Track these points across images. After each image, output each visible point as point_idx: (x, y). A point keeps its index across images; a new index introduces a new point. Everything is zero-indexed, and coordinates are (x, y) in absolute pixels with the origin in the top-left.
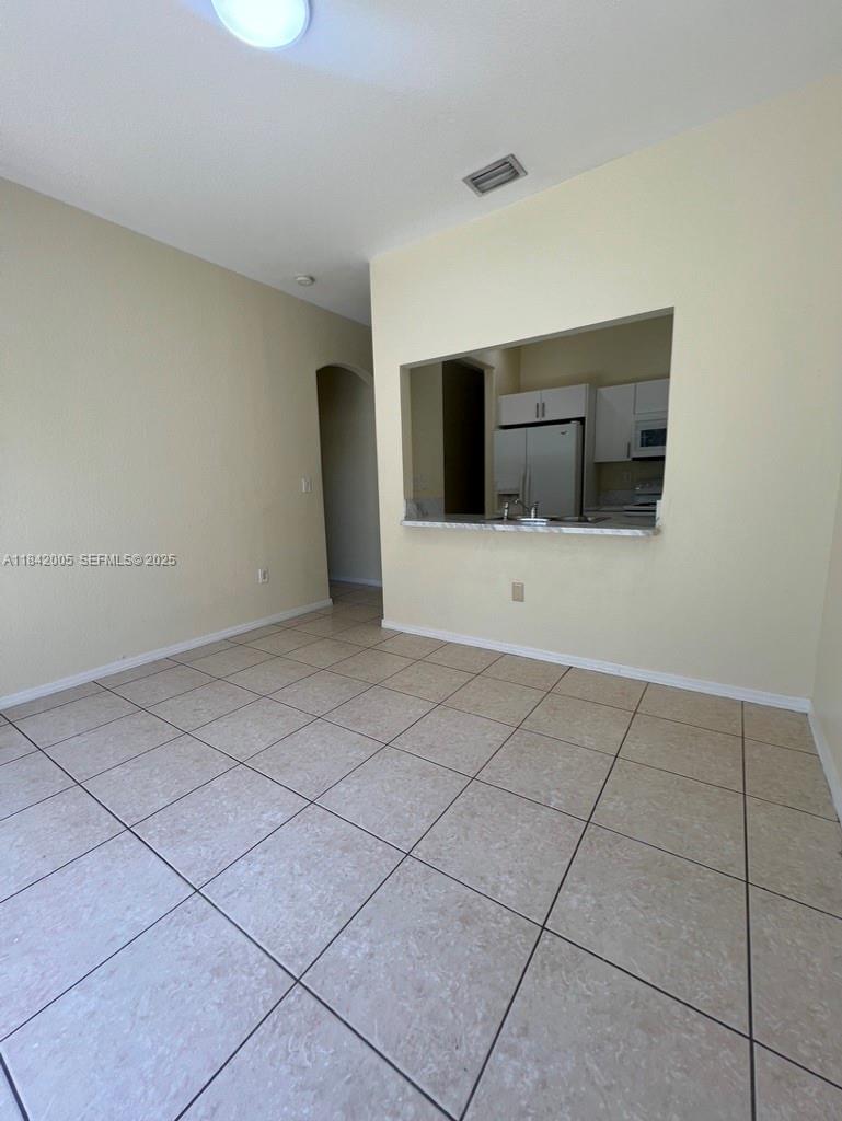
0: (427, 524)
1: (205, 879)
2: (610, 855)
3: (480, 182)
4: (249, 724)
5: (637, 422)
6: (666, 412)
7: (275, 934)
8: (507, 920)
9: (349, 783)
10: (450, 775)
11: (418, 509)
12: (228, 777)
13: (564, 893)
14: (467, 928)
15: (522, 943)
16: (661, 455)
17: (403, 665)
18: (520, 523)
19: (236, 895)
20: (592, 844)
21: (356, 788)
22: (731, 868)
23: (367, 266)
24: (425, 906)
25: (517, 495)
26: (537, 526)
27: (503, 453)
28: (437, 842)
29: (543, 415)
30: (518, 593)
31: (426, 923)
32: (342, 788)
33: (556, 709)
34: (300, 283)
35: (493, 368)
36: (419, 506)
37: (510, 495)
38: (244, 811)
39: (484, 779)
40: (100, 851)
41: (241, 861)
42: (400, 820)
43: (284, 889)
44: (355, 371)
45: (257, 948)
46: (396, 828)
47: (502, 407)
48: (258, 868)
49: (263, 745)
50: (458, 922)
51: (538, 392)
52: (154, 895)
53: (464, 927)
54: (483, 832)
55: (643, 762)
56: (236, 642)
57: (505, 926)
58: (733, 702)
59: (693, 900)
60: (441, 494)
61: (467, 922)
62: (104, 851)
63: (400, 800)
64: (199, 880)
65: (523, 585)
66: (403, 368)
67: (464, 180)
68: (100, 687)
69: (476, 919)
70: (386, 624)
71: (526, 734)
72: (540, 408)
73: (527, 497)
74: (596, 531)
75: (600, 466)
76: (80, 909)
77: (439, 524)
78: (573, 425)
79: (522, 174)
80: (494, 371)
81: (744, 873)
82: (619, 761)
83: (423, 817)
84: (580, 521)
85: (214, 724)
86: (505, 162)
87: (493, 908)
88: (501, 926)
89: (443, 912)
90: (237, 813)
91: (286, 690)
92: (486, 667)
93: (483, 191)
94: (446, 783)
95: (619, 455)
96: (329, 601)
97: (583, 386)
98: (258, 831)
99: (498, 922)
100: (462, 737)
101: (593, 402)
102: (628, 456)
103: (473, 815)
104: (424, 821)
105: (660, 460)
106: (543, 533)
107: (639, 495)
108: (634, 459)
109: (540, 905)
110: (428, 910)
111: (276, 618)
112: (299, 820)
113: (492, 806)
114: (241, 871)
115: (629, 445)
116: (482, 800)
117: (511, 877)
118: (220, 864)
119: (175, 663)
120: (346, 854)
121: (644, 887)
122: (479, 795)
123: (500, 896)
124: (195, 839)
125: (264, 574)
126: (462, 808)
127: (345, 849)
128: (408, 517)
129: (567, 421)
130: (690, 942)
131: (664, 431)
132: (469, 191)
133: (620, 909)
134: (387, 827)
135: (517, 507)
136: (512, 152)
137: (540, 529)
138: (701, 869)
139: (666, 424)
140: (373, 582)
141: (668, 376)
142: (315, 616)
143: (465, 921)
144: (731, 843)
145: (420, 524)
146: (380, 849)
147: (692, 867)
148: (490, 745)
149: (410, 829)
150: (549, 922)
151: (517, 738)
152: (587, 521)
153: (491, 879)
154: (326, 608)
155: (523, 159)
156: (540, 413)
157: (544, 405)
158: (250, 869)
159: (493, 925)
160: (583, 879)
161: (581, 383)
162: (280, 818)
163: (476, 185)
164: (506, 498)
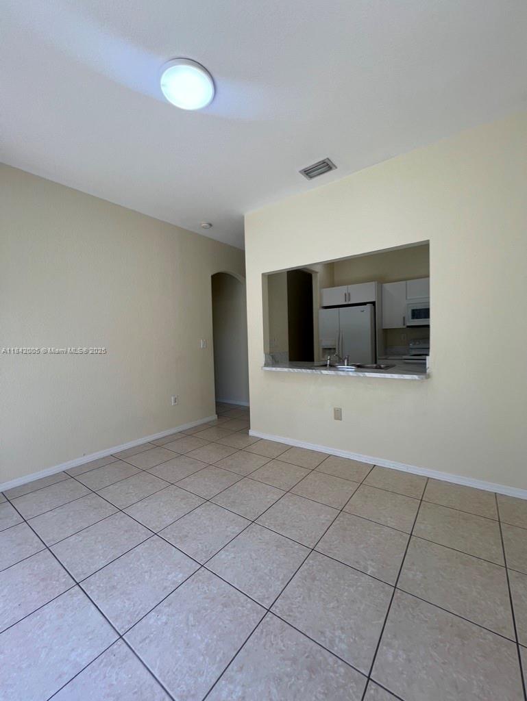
0: (279, 369)
1: (127, 627)
2: (414, 616)
3: (309, 173)
4: (162, 504)
5: (408, 304)
6: (429, 297)
7: (174, 676)
8: (342, 670)
9: (227, 551)
10: (297, 547)
11: (273, 359)
12: (146, 545)
13: (383, 648)
14: (314, 677)
15: (354, 692)
16: (427, 324)
17: (263, 463)
18: (337, 370)
19: (147, 641)
20: (399, 606)
21: (232, 555)
22: (504, 630)
23: (243, 217)
24: (282, 655)
25: (335, 349)
26: (348, 371)
27: (325, 324)
28: (289, 602)
29: (349, 300)
30: (338, 415)
31: (283, 670)
32: (223, 555)
33: (367, 497)
34: (203, 227)
35: (317, 273)
36: (273, 357)
37: (330, 349)
38: (155, 572)
39: (320, 550)
40: (57, 602)
41: (153, 613)
42: (262, 582)
43: (182, 637)
44: (236, 276)
45: (161, 688)
46: (260, 589)
47: (323, 295)
48: (164, 619)
49: (170, 521)
50: (306, 671)
51: (346, 287)
52: (91, 639)
53: (311, 677)
54: (321, 592)
55: (430, 539)
56: (156, 445)
57: (340, 676)
58: (489, 493)
59: (479, 658)
60: (287, 349)
61: (313, 671)
62: (60, 602)
63: (262, 566)
64: (123, 628)
65: (341, 409)
66: (263, 275)
67: (300, 172)
68: (68, 475)
69: (319, 669)
70: (251, 433)
71: (347, 515)
72: (347, 296)
73: (340, 352)
74: (388, 376)
75: (385, 331)
76: (40, 649)
77: (286, 370)
78: (368, 306)
79: (333, 167)
80: (318, 275)
81: (514, 635)
82: (413, 539)
83: (279, 580)
84: (376, 368)
85: (139, 504)
86: (324, 162)
87: (331, 659)
88: (338, 675)
89: (294, 661)
90: (151, 573)
91: (187, 479)
92: (318, 464)
93: (311, 177)
94: (294, 553)
95: (398, 324)
96: (215, 417)
97: (373, 283)
98: (165, 588)
99: (335, 672)
100: (304, 517)
101: (380, 292)
102: (404, 324)
103: (314, 579)
104: (279, 583)
105: (427, 327)
106: (353, 376)
107: (412, 349)
108: (408, 327)
109: (365, 658)
110: (284, 659)
111: (181, 428)
112: (193, 581)
113: (327, 573)
114: (152, 621)
115: (404, 318)
116: (320, 567)
117: (343, 633)
118: (138, 615)
119: (116, 458)
120: (225, 609)
121: (442, 645)
122: (317, 563)
123: (336, 648)
124: (121, 594)
125: (175, 399)
126: (305, 573)
127: (225, 605)
128: (266, 365)
129: (365, 304)
130: (481, 695)
131: (428, 310)
132: (303, 178)
133: (425, 664)
134: (254, 588)
135: (334, 358)
136: (328, 157)
137: (351, 374)
138: (481, 631)
139: (429, 305)
140: (243, 403)
141: (428, 276)
142: (207, 426)
143: (312, 670)
144: (501, 608)
145: (274, 369)
146: (249, 605)
147: (475, 628)
148: (323, 524)
149: (270, 590)
150: (373, 673)
151: (341, 519)
152: (381, 368)
153: (328, 634)
154: (213, 421)
155: (334, 161)
156: (347, 300)
157: (349, 294)
158: (158, 619)
159: (332, 674)
160: (395, 636)
161: (372, 281)
162: (180, 577)
163: (307, 174)
164: (328, 351)
